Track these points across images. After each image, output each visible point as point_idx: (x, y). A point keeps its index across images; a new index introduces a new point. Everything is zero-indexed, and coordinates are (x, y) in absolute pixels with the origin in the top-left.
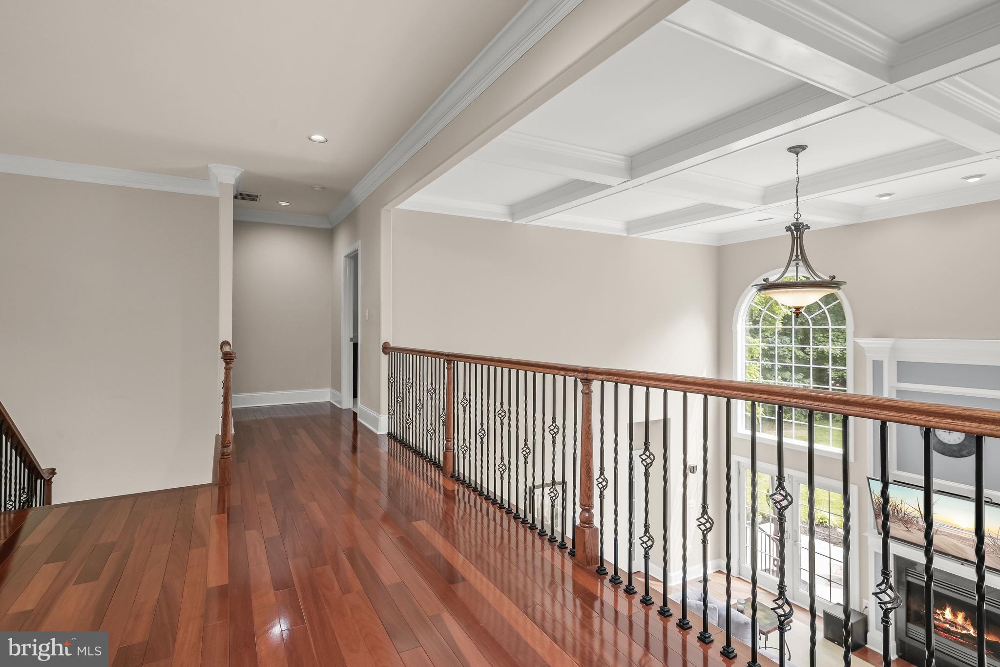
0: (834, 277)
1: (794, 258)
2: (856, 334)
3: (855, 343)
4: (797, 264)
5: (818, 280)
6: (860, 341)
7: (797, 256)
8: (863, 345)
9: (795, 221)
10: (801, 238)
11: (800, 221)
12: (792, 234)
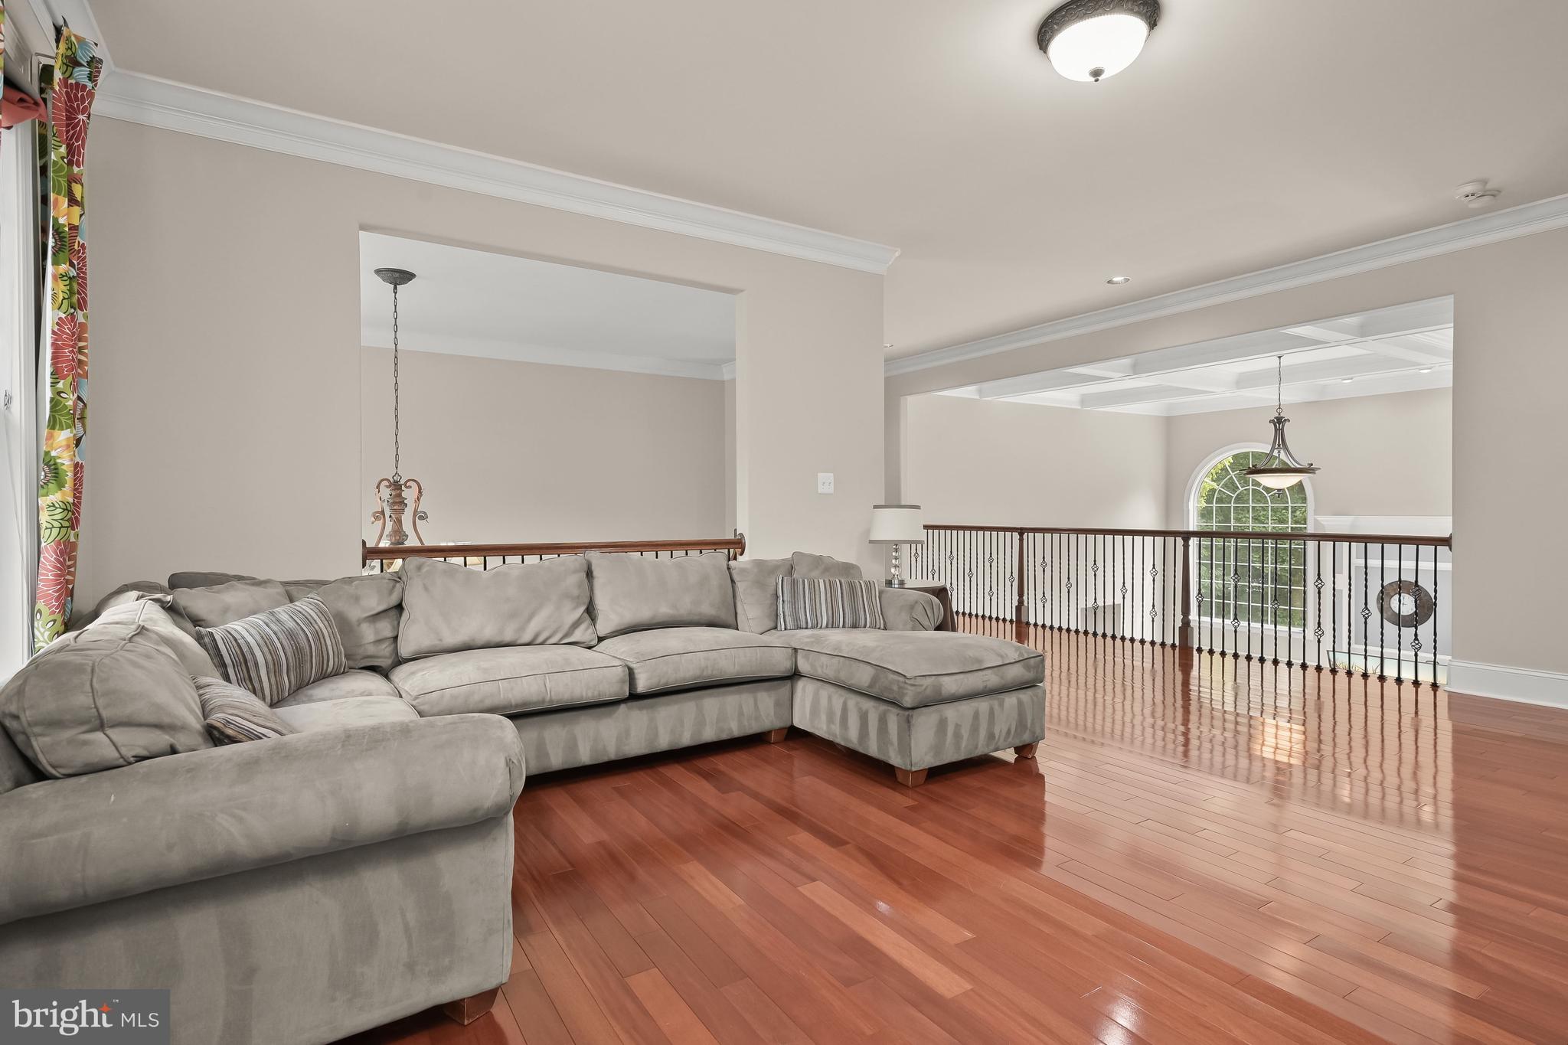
0: (1312, 465)
1: (1277, 446)
2: (1316, 512)
3: (1315, 519)
4: (1279, 452)
5: (1298, 466)
6: (1320, 518)
7: (1279, 445)
8: (1325, 523)
9: (1277, 415)
10: (1282, 429)
11: (1282, 415)
12: (1275, 426)
